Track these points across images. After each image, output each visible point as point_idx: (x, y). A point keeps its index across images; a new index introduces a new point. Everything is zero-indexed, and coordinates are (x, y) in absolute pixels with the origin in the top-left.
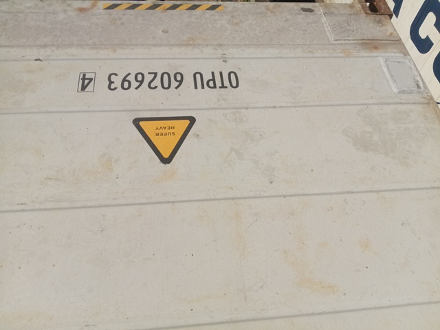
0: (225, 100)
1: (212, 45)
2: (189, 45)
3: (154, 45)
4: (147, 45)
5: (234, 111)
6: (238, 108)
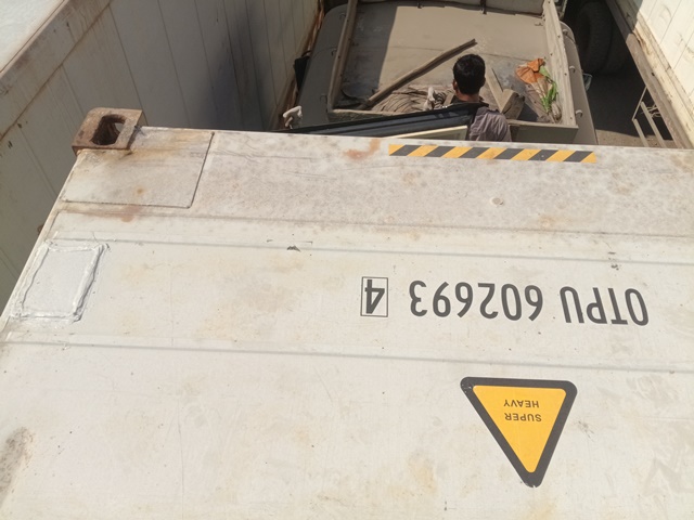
0: (626, 349)
1: (586, 232)
2: (546, 230)
3: (483, 229)
4: (470, 227)
5: (648, 374)
6: (655, 371)
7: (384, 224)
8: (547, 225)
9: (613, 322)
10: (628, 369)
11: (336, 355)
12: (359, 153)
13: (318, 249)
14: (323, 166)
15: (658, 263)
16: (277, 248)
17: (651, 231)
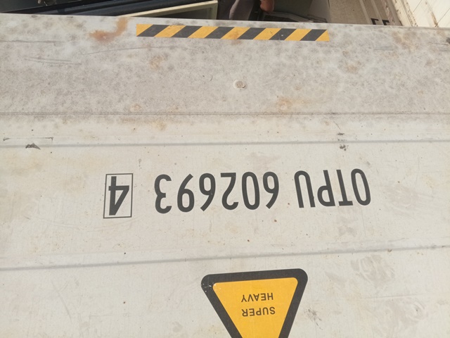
0: (351, 231)
1: (319, 113)
2: (281, 114)
4: (215, 113)
5: (369, 255)
6: (375, 251)
7: (130, 113)
8: (284, 108)
9: (341, 204)
10: (352, 251)
11: (75, 266)
12: (106, 34)
13: (59, 146)
14: (68, 50)
15: (380, 142)
16: (15, 146)
17: (374, 109)
